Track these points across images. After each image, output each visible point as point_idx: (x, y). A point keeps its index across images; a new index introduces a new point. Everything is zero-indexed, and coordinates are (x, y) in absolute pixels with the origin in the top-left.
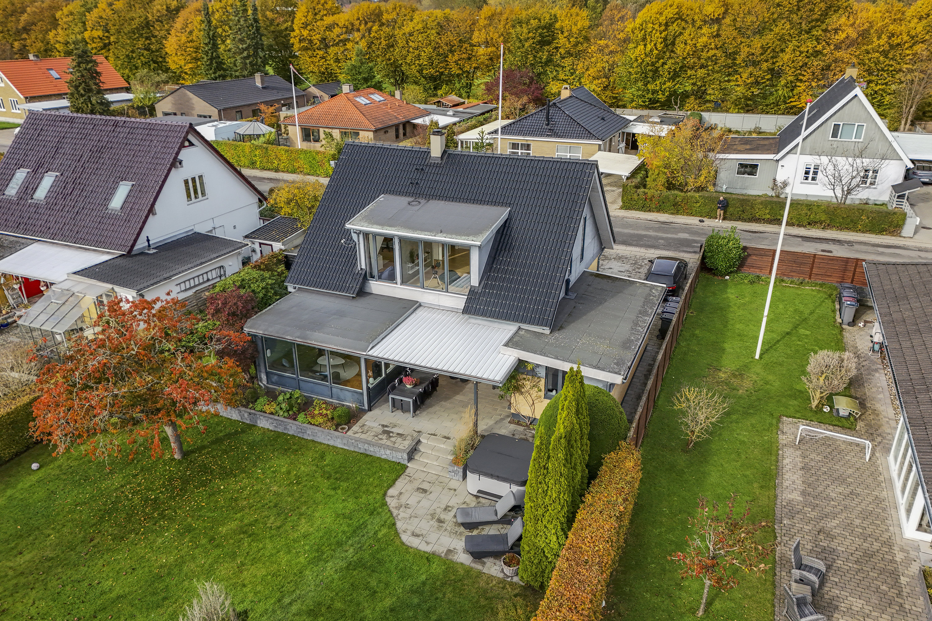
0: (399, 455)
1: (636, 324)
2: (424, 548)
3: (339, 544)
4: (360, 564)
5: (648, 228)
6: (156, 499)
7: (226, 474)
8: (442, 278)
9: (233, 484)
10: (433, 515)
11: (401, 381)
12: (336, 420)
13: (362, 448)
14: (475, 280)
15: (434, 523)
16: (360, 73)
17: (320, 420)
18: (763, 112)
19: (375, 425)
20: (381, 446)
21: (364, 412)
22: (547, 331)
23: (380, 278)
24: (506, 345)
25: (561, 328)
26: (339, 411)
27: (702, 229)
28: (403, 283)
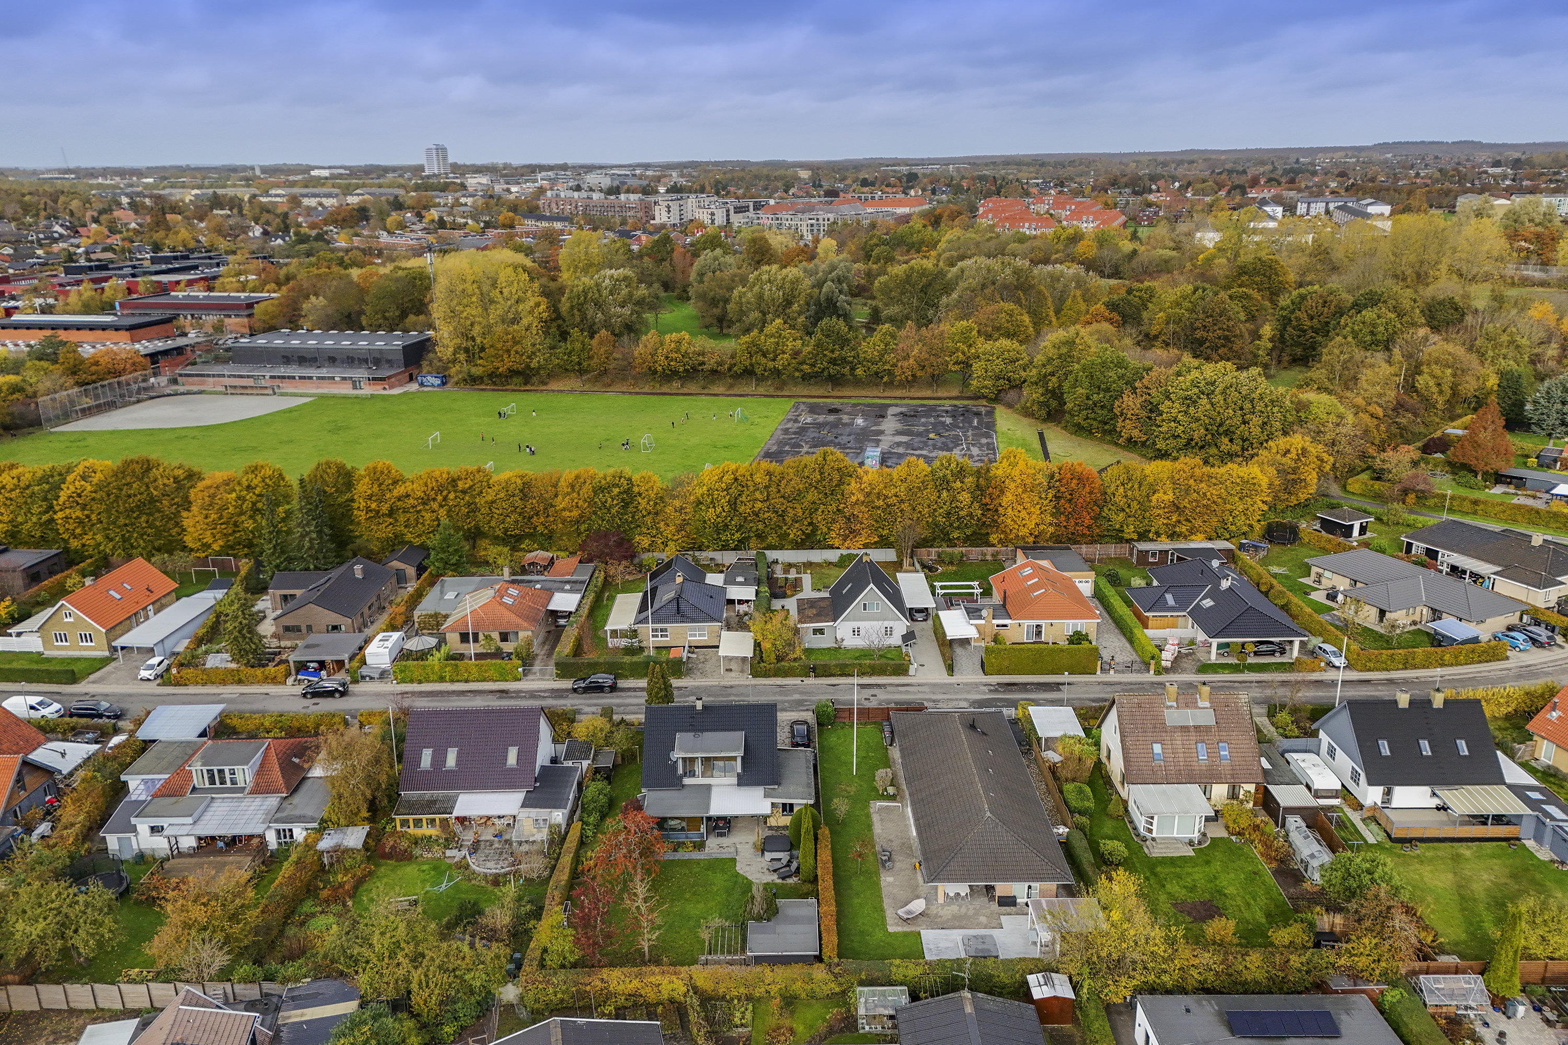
0: (731, 855)
1: (808, 774)
5: (774, 694)
8: (723, 770)
10: (758, 872)
11: (716, 824)
12: (696, 847)
13: (713, 856)
14: (739, 770)
15: (761, 874)
17: (689, 849)
18: (809, 548)
19: (714, 845)
20: (721, 853)
21: (706, 841)
22: (774, 787)
23: (690, 776)
24: (765, 797)
25: (779, 783)
26: (696, 843)
27: (805, 688)
28: (702, 777)
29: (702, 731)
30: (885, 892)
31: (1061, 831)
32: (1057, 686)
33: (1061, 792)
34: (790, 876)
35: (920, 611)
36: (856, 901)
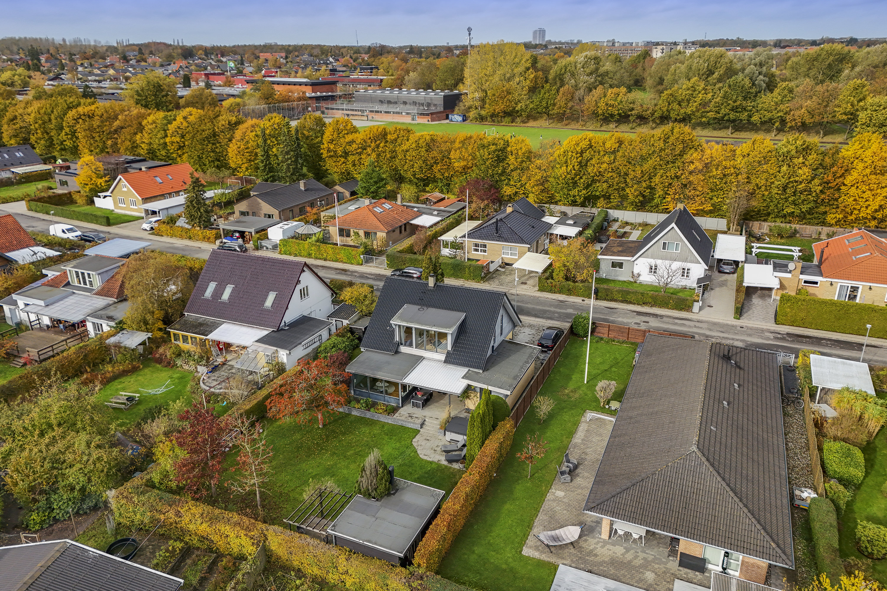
0: (417, 426)
1: (522, 368)
2: (429, 459)
3: (396, 458)
4: (404, 465)
5: (551, 306)
6: (317, 443)
7: (344, 434)
8: (434, 345)
9: (349, 437)
10: (432, 449)
11: (416, 394)
12: (388, 411)
13: (400, 423)
14: (449, 348)
15: (432, 451)
16: (371, 178)
17: (381, 411)
18: (648, 211)
19: (405, 413)
20: (408, 422)
21: (400, 408)
22: (481, 371)
23: (405, 345)
24: (463, 378)
25: (488, 370)
26: (389, 407)
27: (582, 306)
28: (416, 348)
29: (429, 306)
30: (546, 506)
31: (805, 495)
32: (859, 346)
33: (820, 449)
34: (457, 461)
35: (728, 263)
36: (508, 506)
